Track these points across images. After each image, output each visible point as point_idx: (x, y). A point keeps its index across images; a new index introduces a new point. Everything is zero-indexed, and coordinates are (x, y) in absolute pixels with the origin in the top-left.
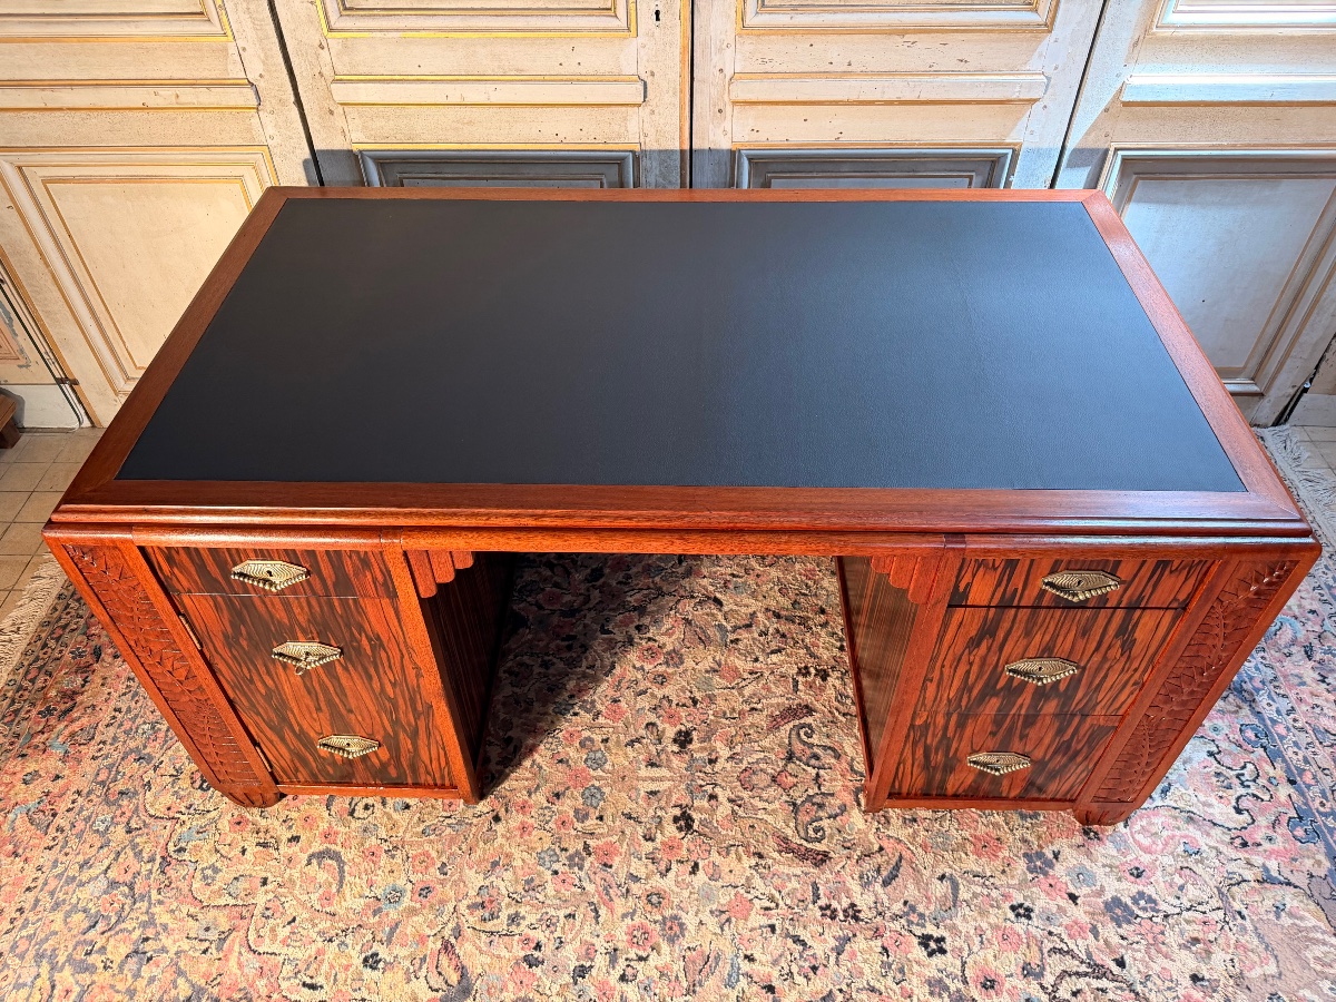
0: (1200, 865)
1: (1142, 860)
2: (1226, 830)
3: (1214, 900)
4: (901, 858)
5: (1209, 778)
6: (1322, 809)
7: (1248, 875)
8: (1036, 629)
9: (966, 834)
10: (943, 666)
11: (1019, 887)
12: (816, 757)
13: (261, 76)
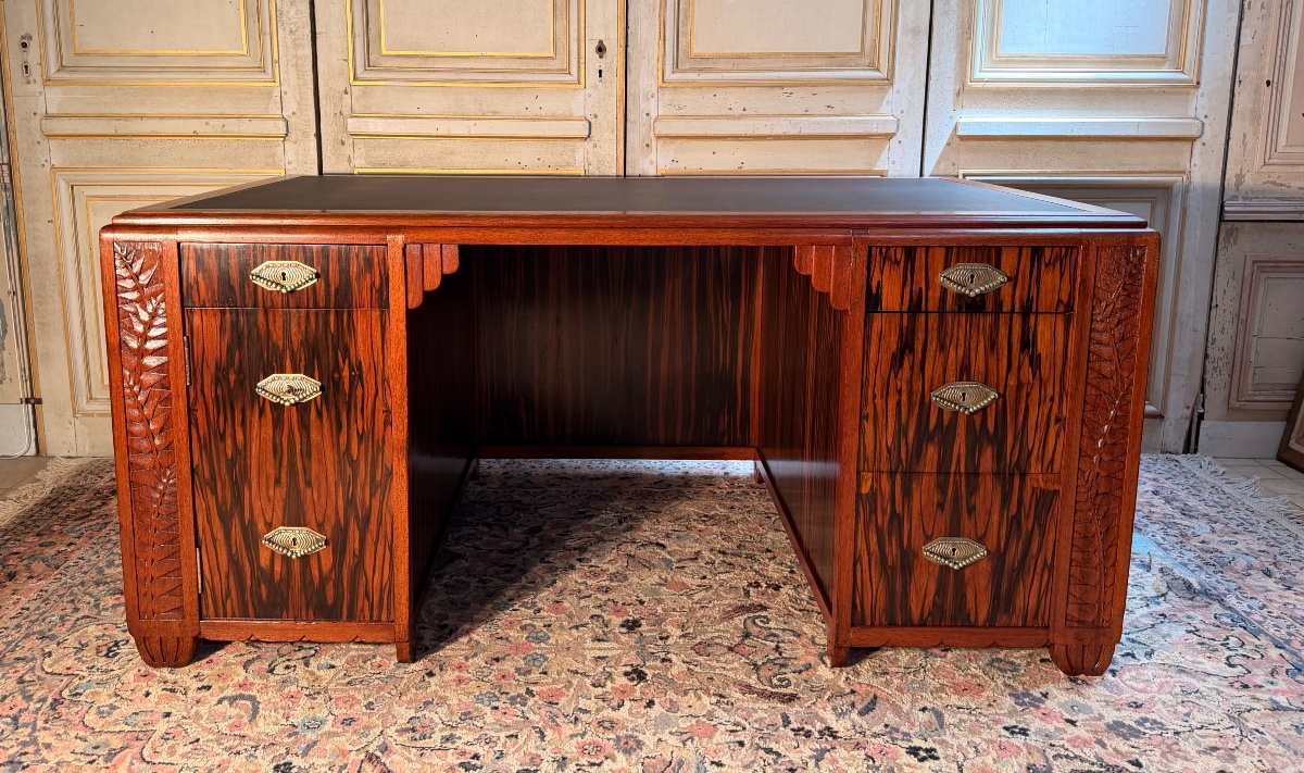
0: (1202, 700)
1: (1139, 698)
2: (1222, 678)
3: (1226, 722)
4: (876, 697)
5: (1193, 646)
7: (1256, 706)
8: (948, 339)
9: (944, 681)
10: (874, 397)
11: (1010, 716)
12: (775, 635)
13: (294, 113)
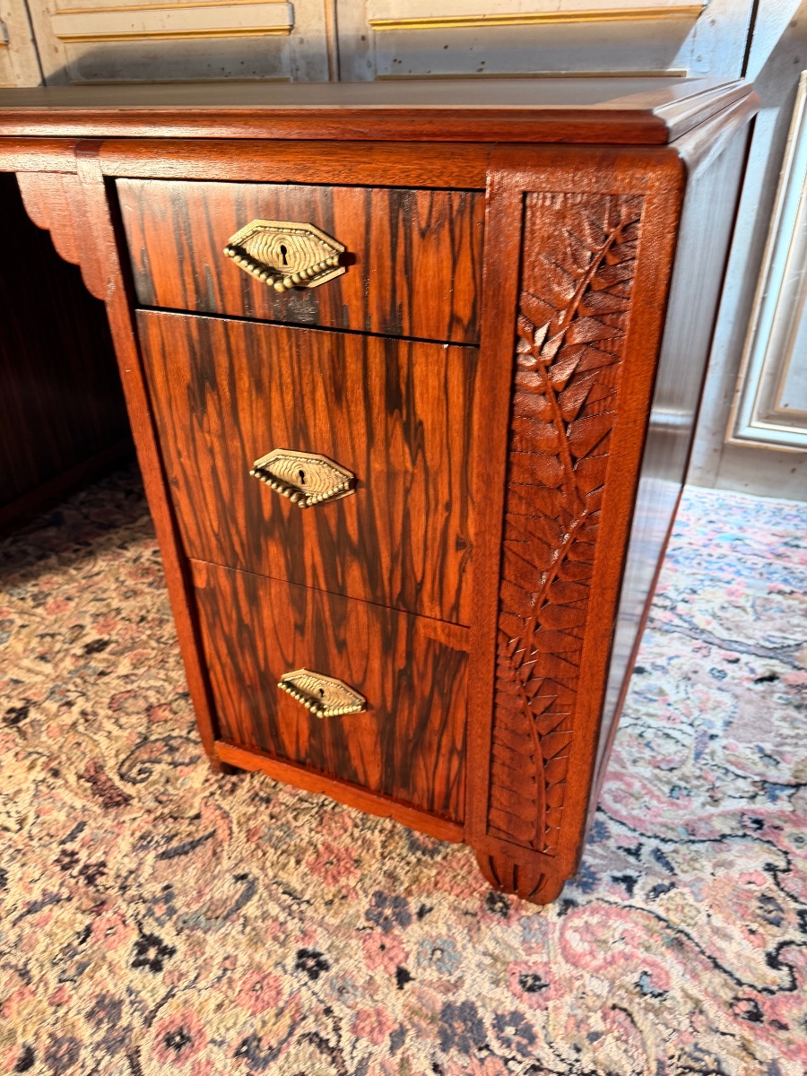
0: (651, 1016)
1: (554, 968)
2: (732, 982)
4: (212, 834)
5: (749, 898)
8: (265, 372)
9: (318, 839)
11: (333, 932)
13: (9, 14)
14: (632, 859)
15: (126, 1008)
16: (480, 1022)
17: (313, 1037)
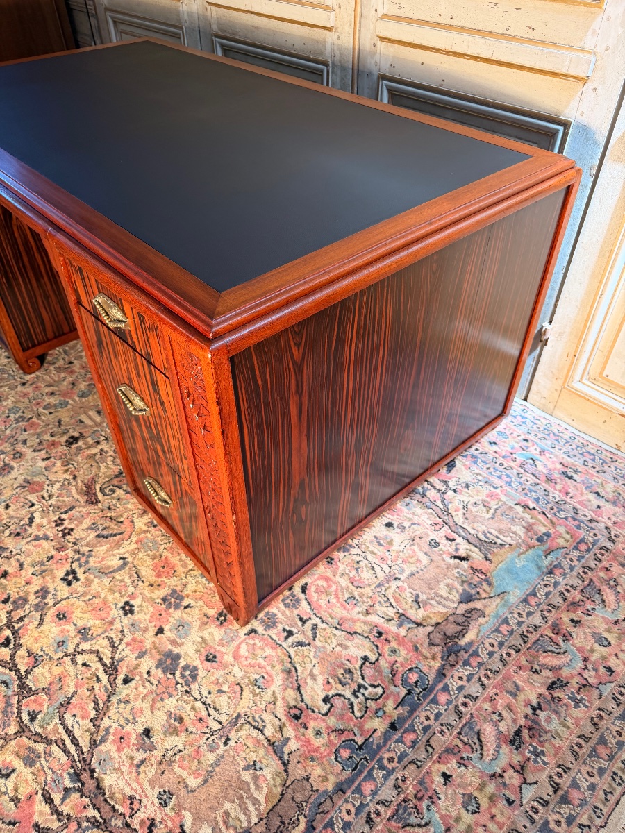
0: (251, 695)
1: (225, 657)
2: (299, 699)
3: (227, 717)
4: (122, 533)
6: (385, 762)
7: (269, 731)
9: (165, 554)
11: (146, 599)
14: (300, 624)
15: (50, 596)
16: (179, 664)
17: (111, 640)
